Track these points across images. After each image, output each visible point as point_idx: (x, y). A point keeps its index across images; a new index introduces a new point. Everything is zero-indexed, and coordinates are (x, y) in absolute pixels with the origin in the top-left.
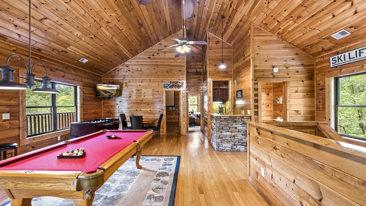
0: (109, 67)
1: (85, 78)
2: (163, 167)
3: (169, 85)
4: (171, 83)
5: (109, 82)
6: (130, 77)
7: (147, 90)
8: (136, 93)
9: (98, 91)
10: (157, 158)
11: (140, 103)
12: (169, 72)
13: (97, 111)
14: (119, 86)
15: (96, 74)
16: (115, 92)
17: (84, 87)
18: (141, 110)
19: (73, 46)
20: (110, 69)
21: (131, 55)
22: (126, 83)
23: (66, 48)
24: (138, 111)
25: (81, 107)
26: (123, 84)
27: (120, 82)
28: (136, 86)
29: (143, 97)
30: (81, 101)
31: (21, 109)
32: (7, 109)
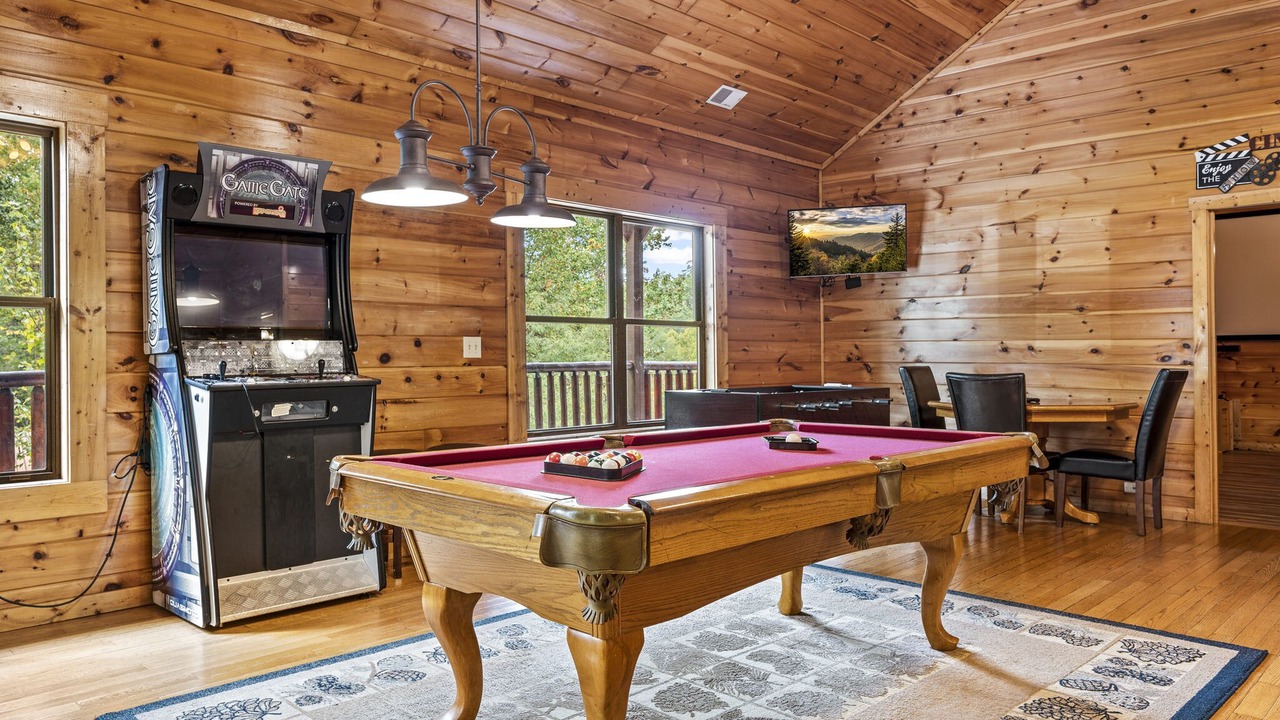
0: (852, 113)
1: (738, 184)
2: (1099, 678)
3: (1243, 161)
4: (1260, 143)
5: (856, 196)
6: (967, 153)
7: (1073, 216)
8: (1003, 244)
9: (799, 248)
10: (1078, 627)
11: (1031, 307)
12: (1242, 69)
13: (797, 351)
14: (901, 210)
15: (789, 159)
16: (879, 247)
17: (733, 232)
18: (1031, 348)
19: (675, 35)
20: (857, 122)
21: (971, 16)
22: (941, 191)
23: (649, 53)
24: (1012, 354)
25: (721, 328)
26: (923, 200)
27: (908, 191)
28: (1003, 198)
29: (1043, 264)
30: (719, 296)
31: (511, 324)
32: (474, 320)
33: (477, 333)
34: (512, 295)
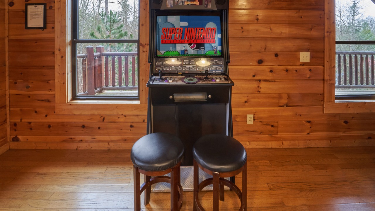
31: (327, 46)
32: (307, 44)
33: (307, 50)
34: (328, 32)
